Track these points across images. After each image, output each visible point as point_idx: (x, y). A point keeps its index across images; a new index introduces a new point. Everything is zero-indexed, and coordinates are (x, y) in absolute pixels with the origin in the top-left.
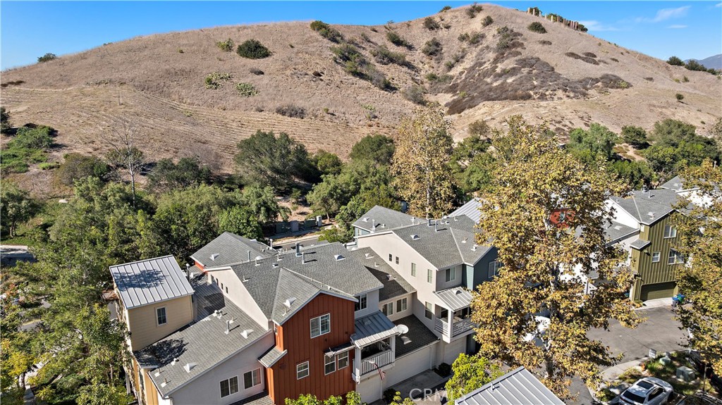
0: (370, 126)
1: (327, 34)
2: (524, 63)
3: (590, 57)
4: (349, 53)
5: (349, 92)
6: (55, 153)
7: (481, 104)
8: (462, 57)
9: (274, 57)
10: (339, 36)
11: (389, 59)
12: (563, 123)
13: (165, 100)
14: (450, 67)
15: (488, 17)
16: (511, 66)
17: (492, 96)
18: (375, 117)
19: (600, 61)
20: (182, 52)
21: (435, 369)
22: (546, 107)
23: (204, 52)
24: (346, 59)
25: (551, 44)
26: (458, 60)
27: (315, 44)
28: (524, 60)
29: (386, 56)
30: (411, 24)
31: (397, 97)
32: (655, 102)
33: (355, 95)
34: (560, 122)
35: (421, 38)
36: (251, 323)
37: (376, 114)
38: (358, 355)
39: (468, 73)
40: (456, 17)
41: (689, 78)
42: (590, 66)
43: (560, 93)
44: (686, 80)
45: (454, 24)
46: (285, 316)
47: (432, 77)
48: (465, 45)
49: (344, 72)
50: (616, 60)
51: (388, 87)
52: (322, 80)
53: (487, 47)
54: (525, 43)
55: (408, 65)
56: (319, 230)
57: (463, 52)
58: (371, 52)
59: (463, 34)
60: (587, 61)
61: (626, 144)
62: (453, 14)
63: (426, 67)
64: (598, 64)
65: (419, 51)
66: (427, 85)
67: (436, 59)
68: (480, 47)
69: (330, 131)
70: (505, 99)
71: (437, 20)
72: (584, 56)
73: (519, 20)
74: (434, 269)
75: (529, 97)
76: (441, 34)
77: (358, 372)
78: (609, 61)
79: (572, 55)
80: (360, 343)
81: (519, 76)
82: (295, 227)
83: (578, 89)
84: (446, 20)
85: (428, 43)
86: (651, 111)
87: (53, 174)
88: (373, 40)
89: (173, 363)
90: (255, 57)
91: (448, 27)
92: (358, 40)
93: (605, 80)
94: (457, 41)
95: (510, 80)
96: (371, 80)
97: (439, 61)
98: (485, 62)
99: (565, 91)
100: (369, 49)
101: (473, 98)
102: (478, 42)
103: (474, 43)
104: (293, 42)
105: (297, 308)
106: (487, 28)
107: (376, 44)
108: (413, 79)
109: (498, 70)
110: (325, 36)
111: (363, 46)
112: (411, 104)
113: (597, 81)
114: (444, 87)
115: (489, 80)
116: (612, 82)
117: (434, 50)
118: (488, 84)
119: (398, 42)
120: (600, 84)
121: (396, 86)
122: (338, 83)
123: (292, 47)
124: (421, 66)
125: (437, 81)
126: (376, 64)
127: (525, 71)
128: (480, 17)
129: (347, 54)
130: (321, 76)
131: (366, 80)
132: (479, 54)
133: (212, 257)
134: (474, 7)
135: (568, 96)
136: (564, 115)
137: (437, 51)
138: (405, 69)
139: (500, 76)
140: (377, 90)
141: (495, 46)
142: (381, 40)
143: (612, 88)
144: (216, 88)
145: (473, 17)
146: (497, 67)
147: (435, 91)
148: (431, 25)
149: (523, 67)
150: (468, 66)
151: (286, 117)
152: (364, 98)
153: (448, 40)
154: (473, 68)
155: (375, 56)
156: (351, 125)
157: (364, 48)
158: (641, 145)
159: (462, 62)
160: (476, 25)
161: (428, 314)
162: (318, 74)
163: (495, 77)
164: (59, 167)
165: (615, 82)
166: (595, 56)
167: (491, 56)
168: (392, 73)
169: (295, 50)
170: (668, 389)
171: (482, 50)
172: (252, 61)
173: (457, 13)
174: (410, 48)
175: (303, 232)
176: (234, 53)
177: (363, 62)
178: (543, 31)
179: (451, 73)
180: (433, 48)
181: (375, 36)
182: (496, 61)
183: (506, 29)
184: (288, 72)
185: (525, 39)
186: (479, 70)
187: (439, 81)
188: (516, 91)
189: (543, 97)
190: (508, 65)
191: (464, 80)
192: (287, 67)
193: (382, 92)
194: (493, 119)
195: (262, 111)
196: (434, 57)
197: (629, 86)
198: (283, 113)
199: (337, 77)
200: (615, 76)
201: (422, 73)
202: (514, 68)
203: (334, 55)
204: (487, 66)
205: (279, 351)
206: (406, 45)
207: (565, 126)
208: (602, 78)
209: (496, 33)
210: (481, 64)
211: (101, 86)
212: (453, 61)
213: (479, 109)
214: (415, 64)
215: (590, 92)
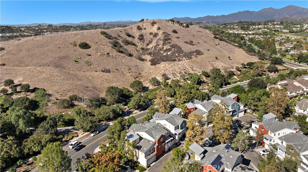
0: (130, 73)
1: (107, 36)
2: (173, 46)
3: (191, 43)
4: (116, 43)
5: (119, 59)
6: (51, 98)
7: (162, 63)
8: (152, 41)
9: (92, 48)
10: (111, 36)
11: (128, 43)
12: (186, 70)
13: (65, 70)
14: (148, 45)
15: (159, 27)
16: (168, 48)
17: (164, 59)
18: (130, 69)
19: (194, 44)
20: (59, 48)
21: (175, 144)
22: (181, 64)
23: (67, 47)
24: (115, 46)
25: (179, 38)
26: (150, 42)
27: (104, 41)
28: (172, 45)
29: (127, 42)
30: (132, 28)
31: (133, 58)
32: (210, 60)
33: (122, 61)
34: (185, 70)
35: (137, 34)
36: (151, 141)
37: (130, 68)
38: (166, 143)
39: (155, 48)
40: (147, 25)
41: (220, 44)
42: (191, 46)
43: (184, 58)
44: (219, 44)
45: (147, 28)
46: (158, 139)
47: (143, 49)
48: (152, 36)
49: (116, 52)
50: (199, 43)
51: (130, 55)
52: (110, 56)
53: (160, 39)
54: (172, 38)
55: (134, 44)
56: (132, 113)
57: (152, 39)
58: (121, 41)
59: (151, 32)
60: (191, 45)
61: (203, 76)
62: (146, 24)
63: (140, 45)
64: (194, 45)
65: (136, 38)
66: (141, 52)
67: (143, 42)
68: (157, 38)
69: (119, 77)
70: (168, 61)
71: (141, 26)
72: (190, 43)
73: (169, 28)
74: (174, 127)
75: (175, 60)
76: (143, 31)
77: (166, 146)
78: (197, 44)
79: (186, 42)
80: (167, 142)
81: (171, 52)
82: (126, 113)
83: (189, 56)
84: (144, 26)
85: (139, 35)
86: (209, 63)
87: (56, 105)
88: (121, 36)
89: (142, 149)
90: (86, 49)
91: (145, 29)
92: (117, 37)
93: (196, 52)
94: (149, 35)
95: (169, 53)
96: (124, 53)
97: (144, 42)
98: (160, 45)
99: (185, 57)
100: (121, 40)
101: (158, 59)
102: (156, 36)
103: (155, 36)
104: (97, 41)
105: (159, 138)
106: (159, 31)
107: (122, 37)
108: (136, 50)
109: (165, 49)
110: (106, 37)
111: (118, 39)
112: (138, 61)
113: (194, 52)
114: (147, 52)
115: (162, 52)
116: (198, 53)
117: (141, 38)
118: (162, 54)
119: (129, 36)
120: (195, 54)
121: (132, 54)
122: (115, 56)
123: (97, 43)
124: (138, 44)
125: (144, 50)
126: (124, 46)
127: (173, 49)
128: (156, 26)
129: (115, 44)
130: (109, 54)
131: (123, 53)
132: (157, 41)
133: (134, 129)
134: (153, 22)
135: (186, 59)
136: (186, 67)
137: (142, 38)
138: (133, 46)
139: (165, 51)
140: (127, 57)
141: (162, 38)
142: (123, 35)
143: (198, 55)
144: (78, 63)
145: (153, 26)
146: (164, 47)
147: (144, 54)
148: (139, 28)
149: (172, 48)
150: (154, 45)
151: (105, 73)
152: (124, 61)
153: (146, 34)
154: (155, 47)
155: (123, 42)
156: (124, 73)
157: (119, 40)
158: (208, 76)
159: (152, 43)
160: (154, 29)
161: (173, 134)
162: (108, 54)
163: (164, 51)
164: (56, 103)
165: (199, 53)
166: (193, 42)
167: (161, 42)
168: (130, 48)
169: (98, 44)
170: (212, 142)
171: (158, 39)
172: (85, 50)
173: (148, 23)
174: (133, 37)
175: (129, 114)
176: (78, 47)
177: (121, 46)
178: (177, 33)
179: (148, 47)
180: (141, 37)
181: (121, 34)
182: (163, 45)
183: (165, 32)
184: (99, 54)
185: (172, 37)
186: (158, 47)
187: (145, 50)
188: (171, 58)
189: (179, 60)
190: (167, 47)
191: (154, 51)
192: (97, 52)
193: (129, 57)
194: (167, 70)
195: (97, 71)
196: (142, 41)
197: (203, 54)
198: (103, 71)
199: (114, 54)
200: (199, 50)
201: (139, 47)
202: (169, 49)
203: (111, 45)
204: (161, 46)
205: (157, 145)
206: (132, 37)
207: (187, 71)
208: (195, 51)
209: (162, 33)
210: (158, 45)
211: (42, 67)
212: (148, 43)
213: (161, 65)
214: (136, 44)
215: (193, 57)
